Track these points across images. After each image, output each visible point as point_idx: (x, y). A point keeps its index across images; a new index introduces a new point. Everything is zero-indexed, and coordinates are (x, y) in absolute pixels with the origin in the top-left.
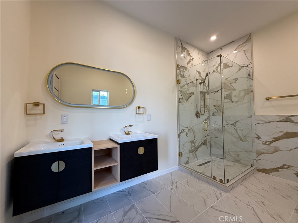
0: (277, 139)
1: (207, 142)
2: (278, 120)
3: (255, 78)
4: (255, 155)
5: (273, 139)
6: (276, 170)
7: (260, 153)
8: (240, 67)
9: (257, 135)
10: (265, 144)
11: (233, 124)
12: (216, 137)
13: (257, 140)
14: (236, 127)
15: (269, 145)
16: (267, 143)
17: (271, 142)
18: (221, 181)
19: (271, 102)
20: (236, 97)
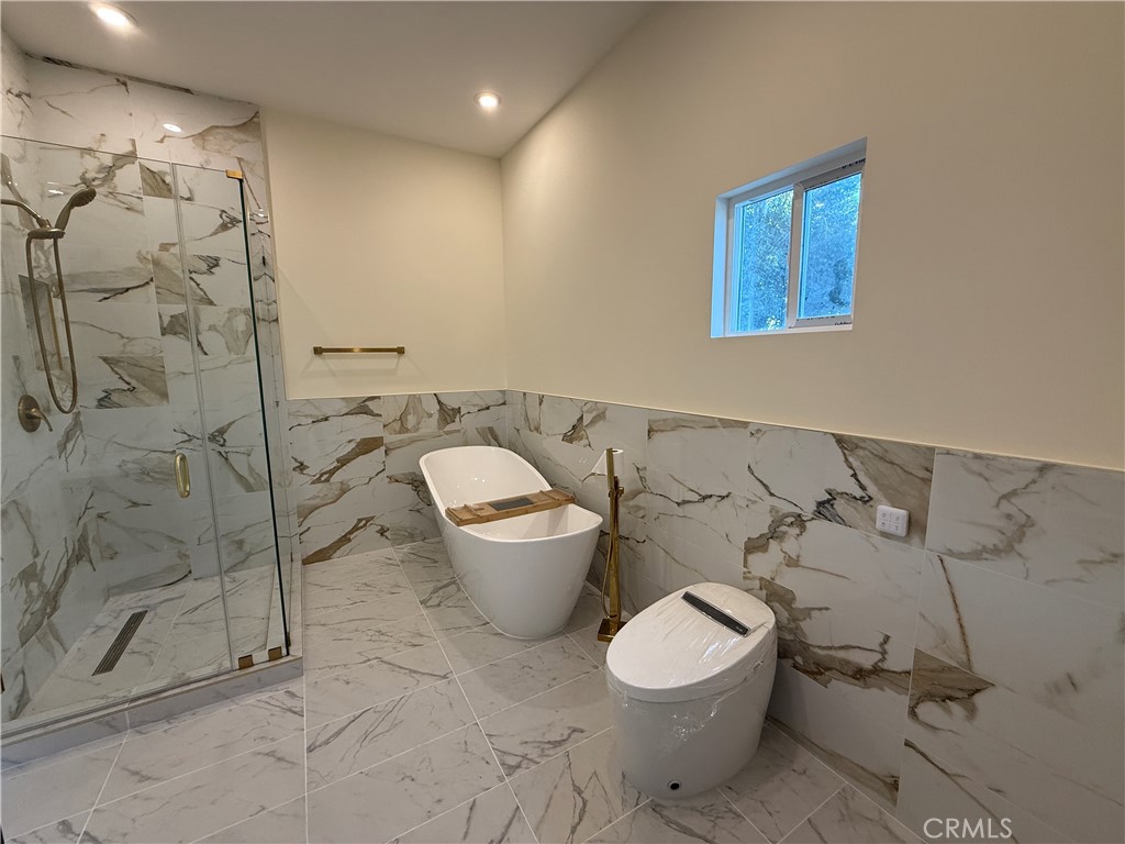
0: (343, 462)
1: (90, 542)
2: (345, 411)
3: (279, 277)
4: (294, 520)
5: (335, 464)
6: (345, 539)
7: (305, 513)
8: (224, 217)
9: (296, 460)
10: (318, 481)
11: (212, 438)
12: (135, 504)
13: (296, 474)
14: (222, 446)
15: (327, 480)
16: (323, 479)
17: (332, 472)
18: (275, 654)
19: (328, 361)
20: (216, 330)
